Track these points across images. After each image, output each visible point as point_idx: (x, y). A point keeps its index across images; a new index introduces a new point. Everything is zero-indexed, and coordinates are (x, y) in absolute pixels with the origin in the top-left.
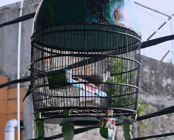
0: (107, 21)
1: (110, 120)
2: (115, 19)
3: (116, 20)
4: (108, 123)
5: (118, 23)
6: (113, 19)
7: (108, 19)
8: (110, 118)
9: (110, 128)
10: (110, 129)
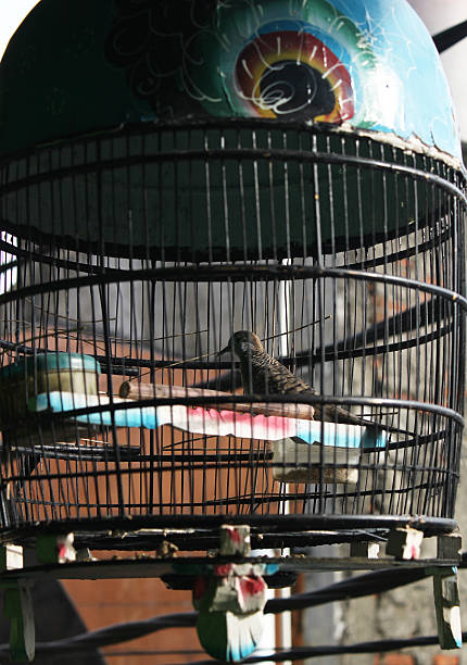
0: (198, 107)
1: (235, 575)
2: (241, 94)
3: (248, 94)
4: (222, 592)
5: (256, 108)
6: (234, 95)
7: (205, 97)
8: (234, 566)
9: (235, 614)
10: (236, 618)
